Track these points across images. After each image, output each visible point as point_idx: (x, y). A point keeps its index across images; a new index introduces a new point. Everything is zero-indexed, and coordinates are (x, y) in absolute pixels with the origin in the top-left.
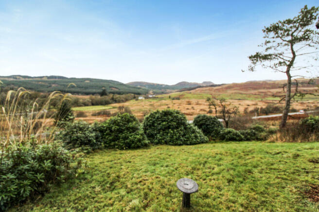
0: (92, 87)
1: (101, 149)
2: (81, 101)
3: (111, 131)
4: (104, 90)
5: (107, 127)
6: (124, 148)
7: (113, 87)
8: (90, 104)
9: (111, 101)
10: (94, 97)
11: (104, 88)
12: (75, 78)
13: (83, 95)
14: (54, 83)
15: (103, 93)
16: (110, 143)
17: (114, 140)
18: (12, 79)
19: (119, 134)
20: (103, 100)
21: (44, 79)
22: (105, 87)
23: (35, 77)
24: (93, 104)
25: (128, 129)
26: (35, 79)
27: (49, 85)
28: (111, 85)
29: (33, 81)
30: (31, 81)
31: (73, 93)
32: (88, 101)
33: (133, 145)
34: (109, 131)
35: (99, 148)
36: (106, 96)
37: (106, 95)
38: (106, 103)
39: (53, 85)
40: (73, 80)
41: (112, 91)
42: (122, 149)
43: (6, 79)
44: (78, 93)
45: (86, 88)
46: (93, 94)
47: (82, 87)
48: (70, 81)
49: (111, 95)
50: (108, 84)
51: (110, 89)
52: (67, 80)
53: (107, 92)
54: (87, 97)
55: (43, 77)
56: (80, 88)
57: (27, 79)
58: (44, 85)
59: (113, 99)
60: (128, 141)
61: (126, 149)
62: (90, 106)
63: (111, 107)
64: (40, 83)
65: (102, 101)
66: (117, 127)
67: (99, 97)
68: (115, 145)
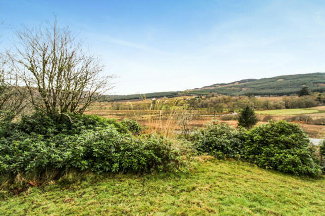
0: (286, 86)
1: (236, 159)
2: (272, 103)
3: (252, 141)
4: (304, 88)
5: (249, 136)
6: (267, 167)
7: (321, 83)
8: (284, 107)
9: (316, 103)
10: (288, 98)
11: (304, 86)
12: (265, 79)
13: (275, 97)
14: (245, 86)
15: (303, 93)
16: (250, 155)
17: (253, 153)
18: (213, 88)
19: (262, 146)
20: (303, 101)
21: (235, 84)
22: (305, 84)
23: (229, 84)
24: (287, 107)
25: (277, 143)
26: (228, 85)
27: (240, 89)
28: (316, 79)
29: (227, 87)
30: (226, 87)
31: (262, 95)
32: (280, 103)
33: (280, 167)
34: (250, 141)
35: (234, 157)
36: (307, 96)
37: (307, 94)
38: (308, 105)
39: (243, 89)
40: (264, 80)
41: (319, 88)
42: (263, 167)
43: (210, 88)
44: (269, 95)
45: (279, 88)
46: (288, 94)
47: (274, 88)
48: (260, 82)
49: (317, 95)
50: (310, 79)
51: (315, 85)
52: (256, 82)
53: (309, 91)
54: (279, 99)
55: (235, 82)
56: (271, 88)
57: (223, 86)
58: (236, 90)
59: (319, 99)
60: (273, 159)
61: (269, 169)
62: (283, 109)
63: (317, 111)
64: (233, 88)
65: (302, 103)
66: (261, 137)
67: (297, 98)
68: (254, 159)
